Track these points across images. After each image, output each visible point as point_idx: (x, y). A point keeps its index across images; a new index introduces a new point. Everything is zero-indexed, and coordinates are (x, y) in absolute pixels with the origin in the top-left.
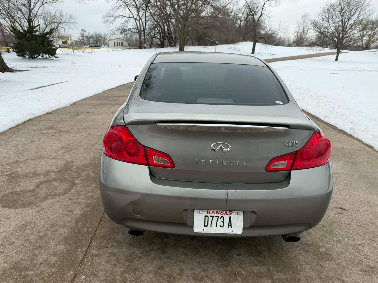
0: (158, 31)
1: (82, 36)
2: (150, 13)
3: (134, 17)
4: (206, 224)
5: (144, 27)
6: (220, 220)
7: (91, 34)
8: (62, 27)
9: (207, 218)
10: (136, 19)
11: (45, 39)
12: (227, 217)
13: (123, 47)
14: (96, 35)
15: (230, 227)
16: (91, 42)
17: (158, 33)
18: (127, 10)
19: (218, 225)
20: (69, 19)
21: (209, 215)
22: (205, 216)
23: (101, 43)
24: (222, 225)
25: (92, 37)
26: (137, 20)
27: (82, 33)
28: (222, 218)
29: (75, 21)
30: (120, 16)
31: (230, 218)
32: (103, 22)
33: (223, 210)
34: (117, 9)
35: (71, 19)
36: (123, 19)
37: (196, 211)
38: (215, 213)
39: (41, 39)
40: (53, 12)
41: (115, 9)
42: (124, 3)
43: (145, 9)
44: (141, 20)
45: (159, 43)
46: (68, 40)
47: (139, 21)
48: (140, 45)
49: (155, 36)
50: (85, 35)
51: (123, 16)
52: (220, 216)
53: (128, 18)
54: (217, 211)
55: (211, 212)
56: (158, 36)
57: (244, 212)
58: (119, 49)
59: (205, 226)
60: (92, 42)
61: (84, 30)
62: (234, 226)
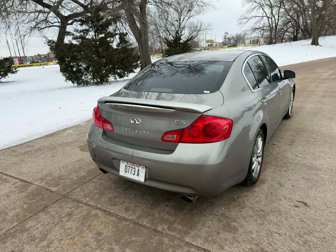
0: (292, 25)
1: (225, 38)
2: (285, 9)
3: (267, 16)
4: (126, 171)
5: (276, 24)
6: (133, 170)
7: (232, 36)
8: (201, 33)
9: (126, 167)
10: (268, 18)
11: (186, 45)
12: (137, 169)
13: (253, 45)
14: (236, 36)
15: (138, 176)
16: (231, 42)
17: (291, 27)
18: (261, 10)
19: (132, 173)
20: (208, 26)
21: (128, 165)
22: (126, 166)
23: (240, 42)
24: (134, 174)
25: (233, 38)
26: (270, 18)
27: (225, 36)
28: (134, 169)
29: (212, 28)
30: (254, 17)
31: (138, 169)
32: (237, 25)
33: (135, 164)
34: (251, 11)
35: (208, 27)
36: (255, 19)
37: (121, 162)
38: (131, 165)
39: (183, 45)
40: (196, 23)
41: (249, 11)
42: (258, 4)
43: (279, 5)
44: (274, 17)
45: (292, 37)
46: (213, 43)
47: (271, 19)
48: (270, 41)
49: (288, 30)
50: (227, 37)
51: (256, 16)
52: (133, 167)
53: (261, 18)
54: (132, 164)
55: (129, 163)
56: (291, 30)
57: (146, 167)
58: (250, 47)
59: (125, 172)
60: (233, 42)
61: (227, 33)
62: (140, 176)
